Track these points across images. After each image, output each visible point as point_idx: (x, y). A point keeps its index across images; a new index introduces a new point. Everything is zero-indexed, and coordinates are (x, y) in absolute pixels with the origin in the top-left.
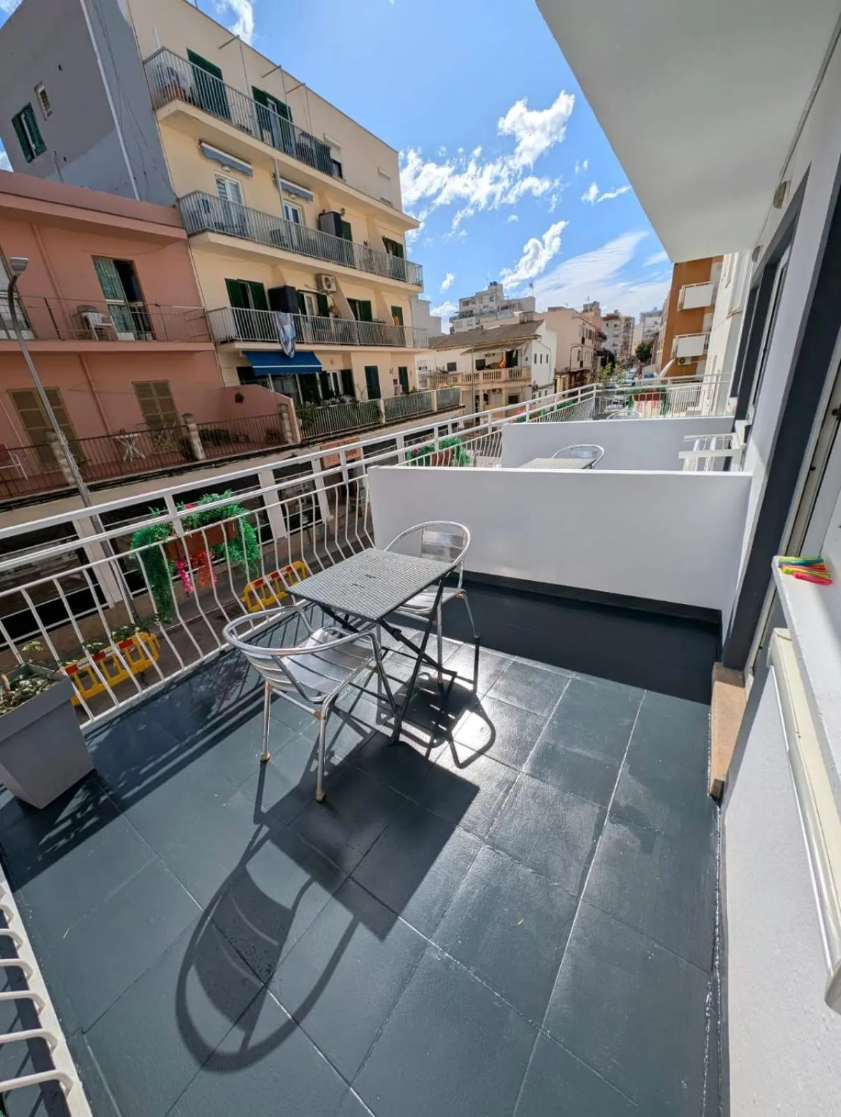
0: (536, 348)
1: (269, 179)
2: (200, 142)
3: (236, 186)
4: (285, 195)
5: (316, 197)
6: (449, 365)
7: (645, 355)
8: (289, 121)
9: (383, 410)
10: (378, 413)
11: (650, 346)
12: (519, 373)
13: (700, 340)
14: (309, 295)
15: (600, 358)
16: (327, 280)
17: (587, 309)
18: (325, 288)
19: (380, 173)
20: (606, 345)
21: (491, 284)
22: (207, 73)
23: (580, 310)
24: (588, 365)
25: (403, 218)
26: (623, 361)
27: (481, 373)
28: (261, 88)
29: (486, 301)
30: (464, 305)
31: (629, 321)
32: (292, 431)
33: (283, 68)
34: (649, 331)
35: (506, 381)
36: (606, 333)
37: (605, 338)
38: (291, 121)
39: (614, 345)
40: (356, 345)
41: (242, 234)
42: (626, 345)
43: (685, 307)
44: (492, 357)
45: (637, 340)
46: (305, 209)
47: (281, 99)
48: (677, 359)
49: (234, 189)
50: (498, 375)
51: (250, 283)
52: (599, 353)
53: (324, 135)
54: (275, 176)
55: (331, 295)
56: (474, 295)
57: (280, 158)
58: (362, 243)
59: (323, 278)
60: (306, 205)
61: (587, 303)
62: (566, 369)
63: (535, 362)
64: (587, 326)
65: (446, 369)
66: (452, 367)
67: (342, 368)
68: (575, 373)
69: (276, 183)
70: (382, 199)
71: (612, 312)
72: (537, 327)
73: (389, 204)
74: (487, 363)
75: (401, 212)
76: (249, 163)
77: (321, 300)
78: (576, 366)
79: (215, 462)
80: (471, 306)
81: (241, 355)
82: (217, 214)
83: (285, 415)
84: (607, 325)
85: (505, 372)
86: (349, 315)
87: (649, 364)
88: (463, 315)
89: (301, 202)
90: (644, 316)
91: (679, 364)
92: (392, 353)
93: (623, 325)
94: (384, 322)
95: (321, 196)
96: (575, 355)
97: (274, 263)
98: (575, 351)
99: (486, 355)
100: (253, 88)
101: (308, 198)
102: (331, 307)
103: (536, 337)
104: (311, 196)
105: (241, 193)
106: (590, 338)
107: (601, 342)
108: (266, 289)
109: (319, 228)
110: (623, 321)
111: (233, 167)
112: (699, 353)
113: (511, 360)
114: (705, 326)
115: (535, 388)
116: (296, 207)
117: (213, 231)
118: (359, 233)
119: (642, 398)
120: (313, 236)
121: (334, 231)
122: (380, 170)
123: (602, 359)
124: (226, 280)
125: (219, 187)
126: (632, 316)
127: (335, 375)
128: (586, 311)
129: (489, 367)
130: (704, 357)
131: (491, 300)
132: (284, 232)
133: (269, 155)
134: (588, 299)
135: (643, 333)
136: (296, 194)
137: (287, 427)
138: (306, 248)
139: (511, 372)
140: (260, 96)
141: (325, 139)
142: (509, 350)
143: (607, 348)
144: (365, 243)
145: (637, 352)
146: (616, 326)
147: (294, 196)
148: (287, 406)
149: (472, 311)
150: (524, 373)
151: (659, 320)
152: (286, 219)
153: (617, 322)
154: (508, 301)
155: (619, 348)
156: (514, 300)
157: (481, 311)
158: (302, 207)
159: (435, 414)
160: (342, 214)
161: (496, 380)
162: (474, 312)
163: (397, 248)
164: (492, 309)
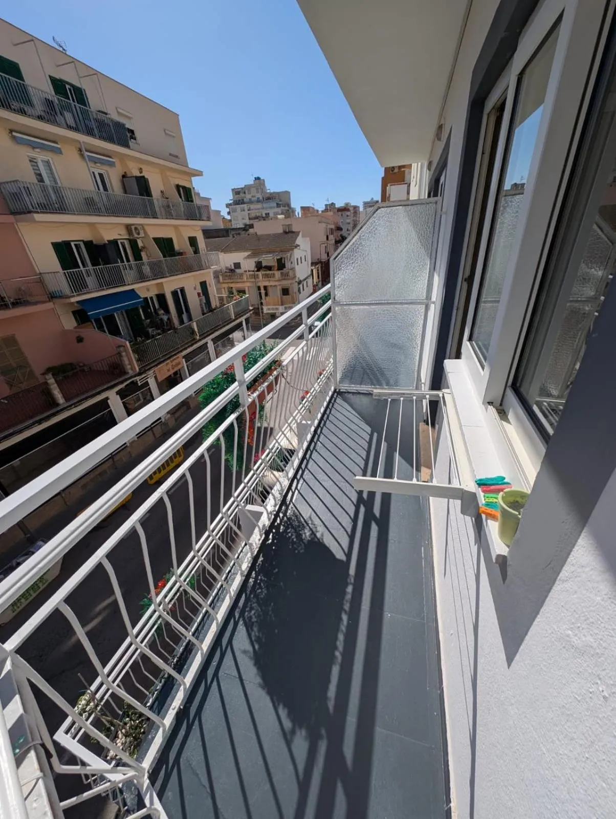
0: (297, 254)
1: (76, 154)
2: (11, 131)
3: (48, 162)
4: (91, 164)
5: (118, 164)
6: (235, 264)
8: (88, 108)
9: (196, 329)
10: (193, 332)
12: (287, 274)
14: (122, 241)
16: (136, 229)
18: (135, 235)
19: (165, 133)
20: (342, 233)
21: (255, 178)
22: (10, 78)
23: (323, 210)
27: (260, 274)
28: (57, 76)
29: (253, 191)
30: (236, 194)
31: (356, 208)
32: (131, 363)
35: (279, 280)
36: (341, 225)
38: (90, 108)
39: (347, 230)
40: (167, 277)
41: (62, 209)
47: (77, 84)
49: (47, 164)
50: (273, 276)
52: (338, 241)
54: (80, 150)
55: (142, 239)
56: (243, 186)
57: (86, 141)
58: (160, 193)
59: (133, 228)
60: (110, 170)
61: (327, 204)
62: (318, 259)
63: (298, 264)
64: (329, 225)
65: (233, 267)
66: (237, 265)
67: (157, 292)
69: (82, 156)
70: (171, 154)
71: (344, 204)
72: (296, 238)
73: (177, 158)
74: (263, 264)
75: (188, 167)
76: (57, 143)
77: (133, 243)
78: (324, 257)
79: (74, 404)
80: (242, 196)
81: (76, 304)
82: (37, 197)
83: (124, 354)
84: (342, 215)
85: (278, 274)
86: (157, 254)
88: (237, 203)
89: (107, 168)
90: (365, 204)
93: (352, 214)
94: (184, 252)
95: (122, 162)
96: (323, 251)
97: (92, 226)
98: (323, 246)
99: (262, 259)
100: (50, 77)
101: (112, 164)
102: (142, 247)
103: (296, 246)
104: (114, 162)
105: (53, 168)
106: (332, 234)
107: (339, 232)
109: (125, 192)
110: (352, 210)
111: (43, 148)
113: (281, 265)
115: (300, 282)
116: (102, 172)
117: (38, 213)
118: (156, 185)
120: (121, 200)
121: (137, 191)
122: (166, 131)
124: (52, 244)
125: (32, 166)
126: (358, 205)
127: (151, 298)
128: (326, 210)
129: (265, 269)
131: (257, 191)
132: (96, 199)
133: (75, 139)
134: (328, 201)
136: (100, 163)
137: (127, 362)
138: (115, 209)
139: (282, 273)
142: (279, 257)
144: (162, 192)
146: (347, 216)
147: (99, 165)
148: (124, 346)
149: (243, 200)
150: (291, 274)
152: (97, 190)
153: (348, 213)
154: (271, 194)
156: (274, 193)
157: (250, 199)
158: (107, 171)
159: (234, 320)
160: (141, 172)
161: (271, 279)
162: (245, 200)
163: (186, 191)
164: (258, 198)
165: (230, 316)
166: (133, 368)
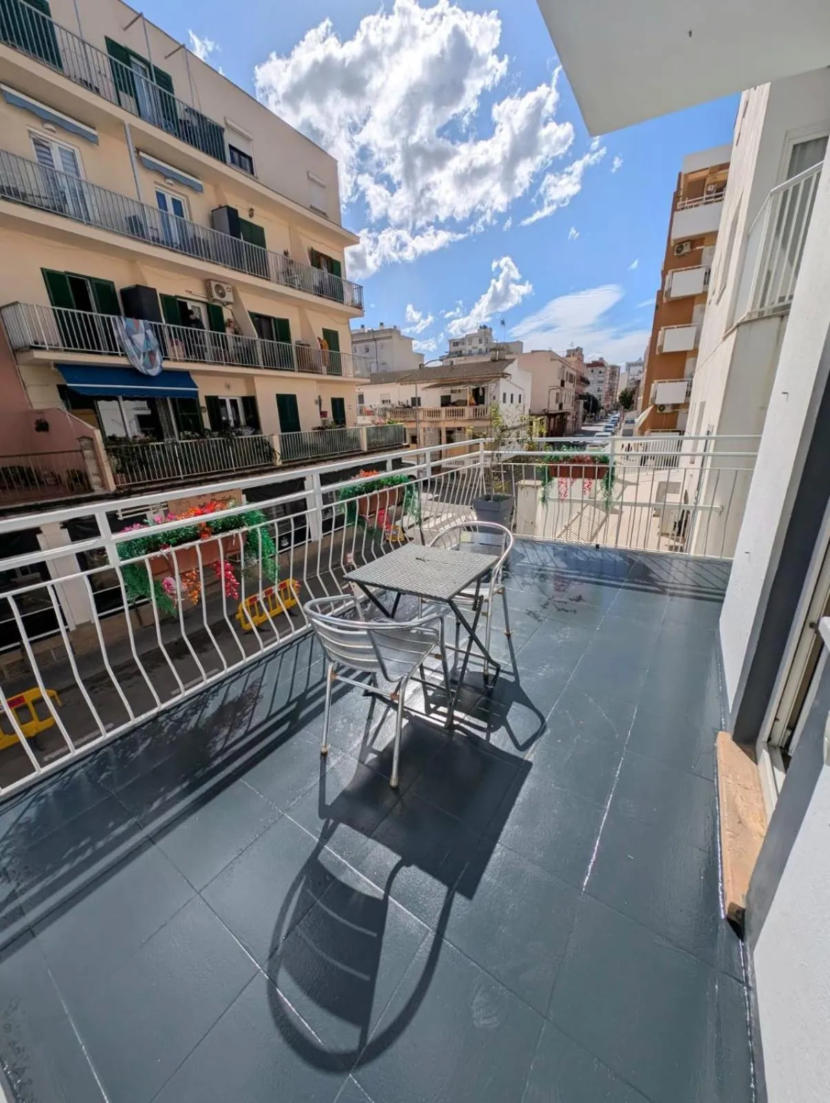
0: (504, 387)
1: (127, 154)
3: (71, 154)
4: (157, 179)
5: (208, 188)
6: (413, 399)
7: (627, 401)
9: (277, 448)
10: (270, 452)
11: (633, 392)
12: (485, 411)
13: (681, 387)
15: (582, 402)
16: (219, 287)
17: (570, 353)
18: (216, 296)
19: (308, 177)
20: (590, 390)
21: (481, 327)
23: (563, 354)
24: (567, 407)
25: (344, 234)
26: (608, 406)
27: (445, 409)
28: (122, 44)
29: (475, 342)
30: (454, 346)
31: (614, 371)
32: (101, 474)
33: (145, 16)
34: (633, 379)
35: (470, 420)
36: (590, 379)
37: (588, 383)
38: (173, 93)
39: (599, 390)
40: (259, 368)
42: (611, 391)
43: (665, 350)
44: (458, 394)
45: (622, 385)
46: (190, 199)
48: (656, 406)
49: (68, 156)
50: (462, 413)
51: (90, 279)
52: (581, 397)
53: (225, 118)
55: (230, 306)
56: (464, 337)
58: (282, 253)
59: (213, 284)
60: (192, 197)
61: (571, 348)
62: (544, 410)
63: (504, 401)
64: (567, 369)
65: (410, 404)
66: (416, 401)
67: (245, 394)
68: (554, 415)
70: (311, 207)
71: (597, 359)
72: (507, 366)
73: (324, 215)
74: (453, 399)
75: (340, 227)
76: (94, 128)
77: (215, 313)
78: (554, 408)
80: (460, 347)
81: (53, 368)
83: (88, 452)
84: (592, 371)
85: (470, 411)
86: (251, 332)
87: (632, 410)
88: (453, 355)
89: (185, 191)
90: (629, 365)
91: (658, 411)
92: (319, 381)
93: (608, 373)
94: (309, 345)
95: (216, 187)
96: (553, 397)
97: (132, 257)
98: (554, 393)
99: (452, 392)
100: (108, 40)
101: (197, 189)
102: (229, 321)
103: (504, 375)
104: (201, 186)
105: (80, 165)
106: (571, 381)
107: (584, 386)
108: (118, 290)
109: (213, 226)
110: (609, 369)
112: (681, 400)
113: (478, 397)
114: (687, 371)
115: (504, 428)
116: (178, 197)
118: (277, 240)
119: (564, 473)
120: (201, 235)
121: (227, 227)
122: (311, 175)
123: (585, 404)
124: (42, 269)
125: (38, 150)
126: (618, 365)
127: (232, 402)
128: (568, 356)
129: (454, 404)
130: (686, 405)
131: (480, 341)
133: (117, 119)
134: (572, 345)
135: (628, 381)
136: (175, 180)
137: (92, 469)
138: (191, 246)
139: (476, 410)
140: (114, 48)
141: (226, 123)
142: (474, 387)
143: (591, 393)
144: (286, 253)
145: (620, 398)
146: (600, 372)
147: (171, 181)
148: (91, 439)
149: (461, 352)
150: (491, 412)
151: (641, 368)
152: (160, 209)
153: (602, 369)
154: (497, 344)
155: (603, 394)
156: (502, 343)
157: (470, 351)
158: (186, 197)
159: (365, 454)
160: (251, 216)
161: (459, 418)
162: (463, 352)
163: (332, 265)
164: (481, 350)
165: (359, 446)
166: (104, 484)
